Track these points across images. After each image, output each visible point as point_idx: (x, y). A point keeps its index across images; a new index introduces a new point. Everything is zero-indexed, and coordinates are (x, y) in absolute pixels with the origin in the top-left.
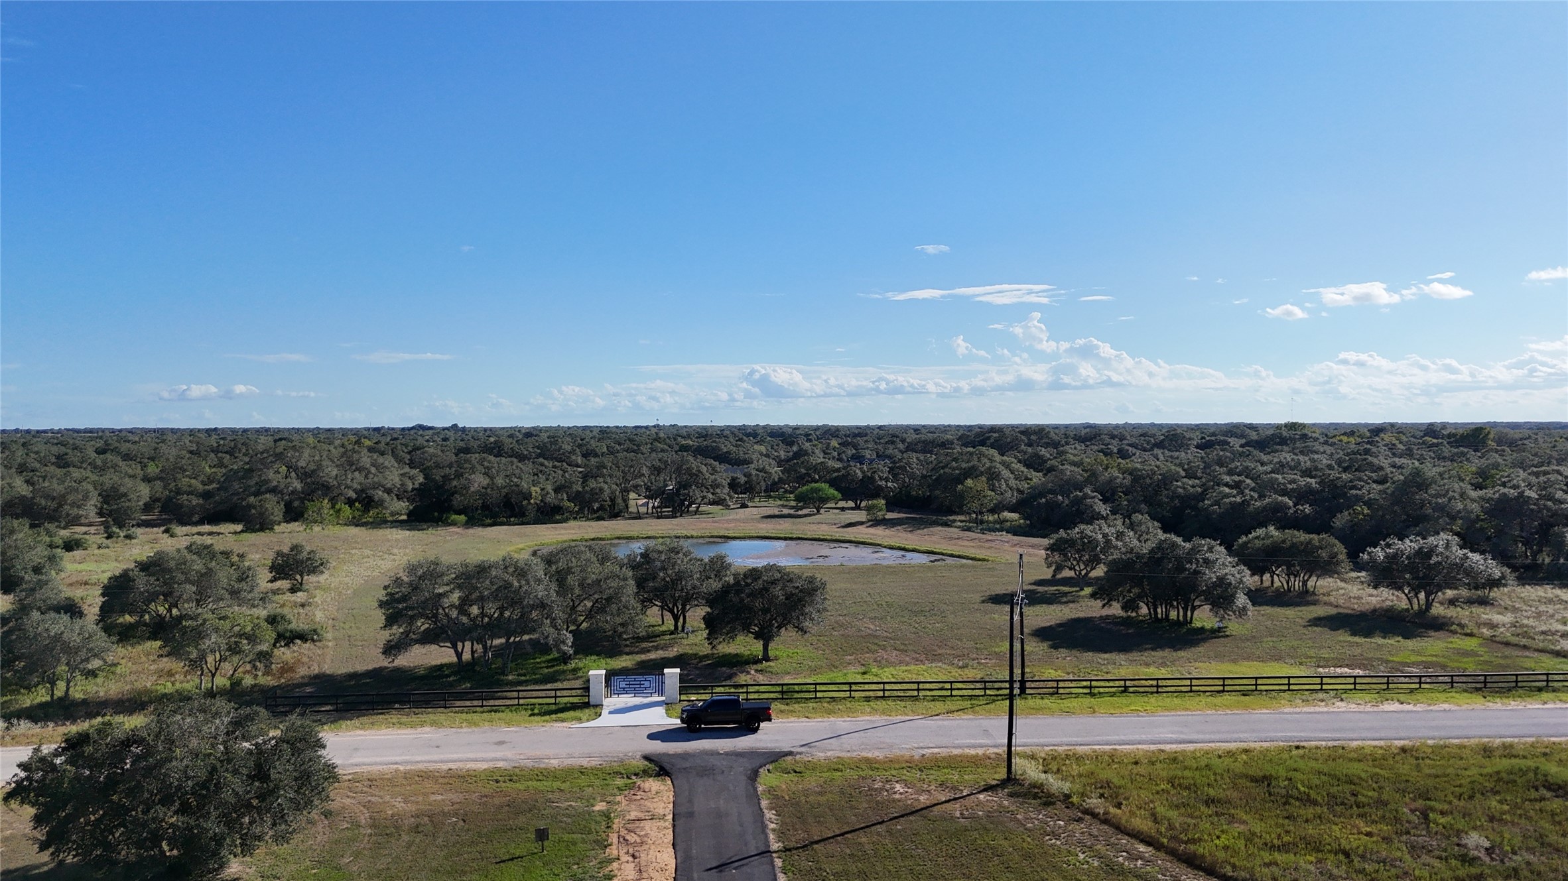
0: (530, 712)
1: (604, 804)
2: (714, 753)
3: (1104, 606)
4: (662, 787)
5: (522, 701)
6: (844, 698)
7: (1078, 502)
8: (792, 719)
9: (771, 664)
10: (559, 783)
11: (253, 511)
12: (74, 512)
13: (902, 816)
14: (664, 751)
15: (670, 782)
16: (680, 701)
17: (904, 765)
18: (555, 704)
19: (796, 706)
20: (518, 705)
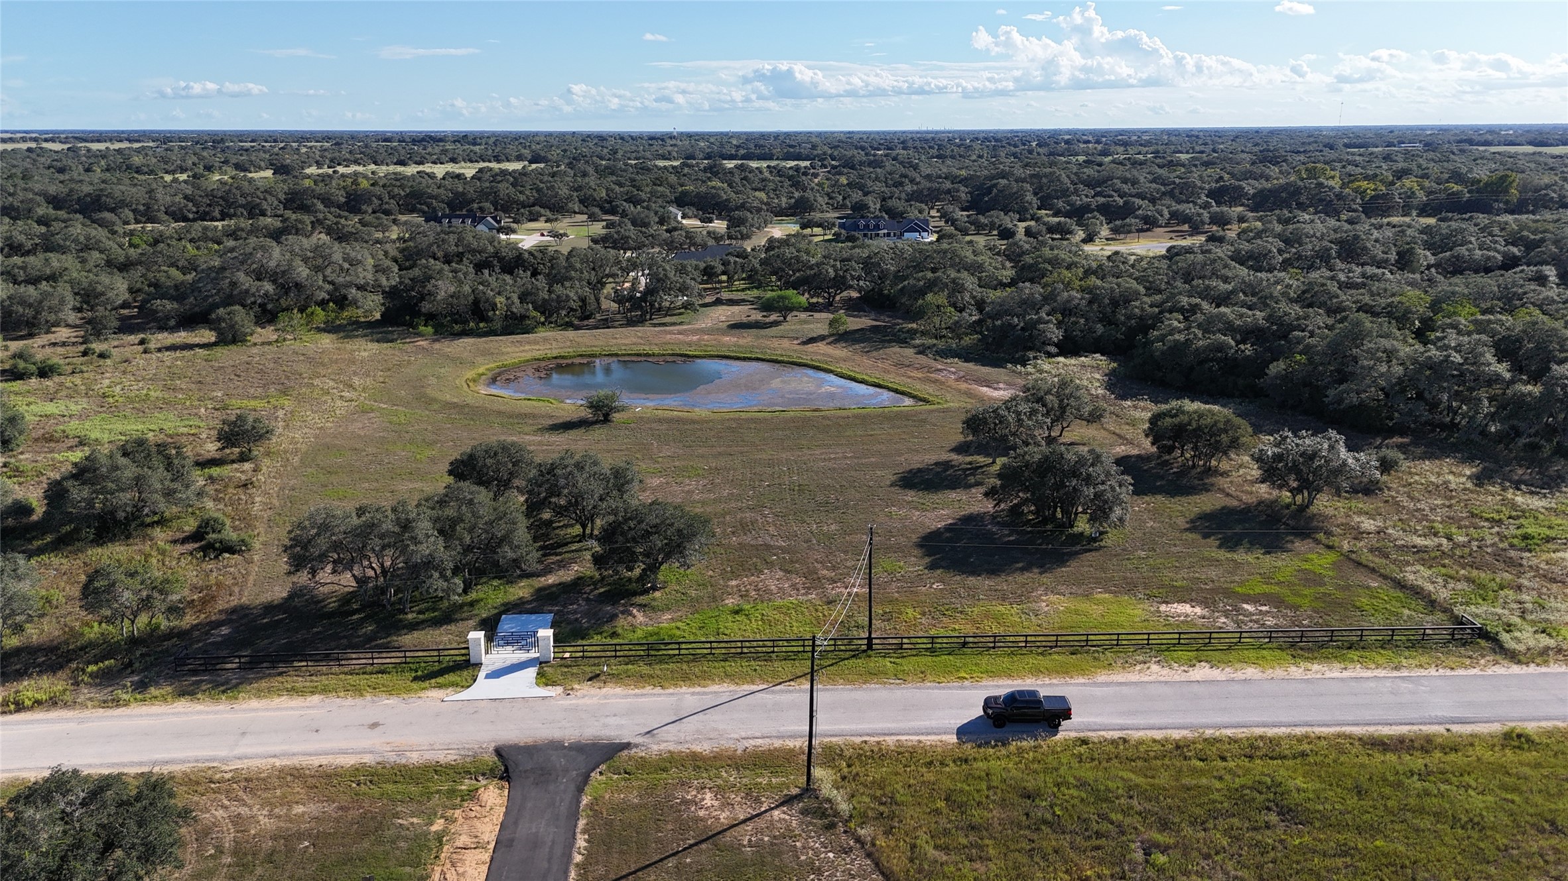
1: (443, 821)
4: (498, 798)
6: (705, 655)
7: (1031, 326)
9: (658, 594)
10: (412, 788)
11: (223, 325)
12: (52, 318)
13: (697, 843)
14: (517, 742)
15: (507, 790)
16: (554, 658)
17: (725, 762)
18: (439, 662)
20: (406, 663)
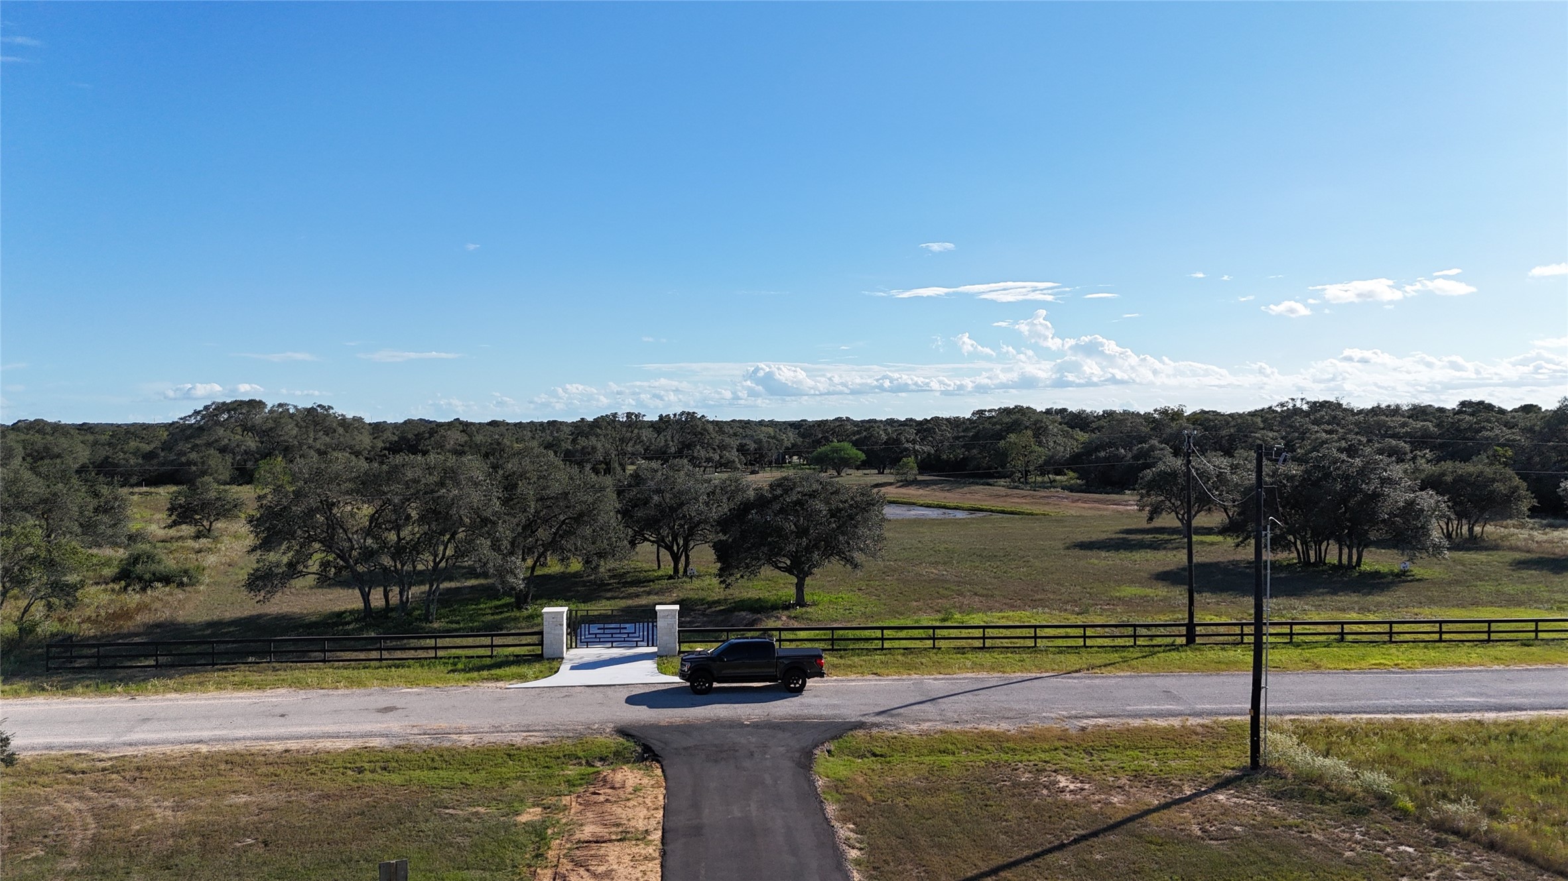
0: (450, 668)
1: (539, 810)
2: (735, 725)
3: (1238, 545)
4: (645, 781)
5: (440, 653)
6: (925, 649)
8: (853, 677)
9: (809, 609)
10: (466, 774)
13: (1095, 834)
14: (653, 721)
15: (659, 772)
16: (680, 652)
17: (1057, 744)
18: (491, 657)
19: (856, 659)
20: (436, 658)
